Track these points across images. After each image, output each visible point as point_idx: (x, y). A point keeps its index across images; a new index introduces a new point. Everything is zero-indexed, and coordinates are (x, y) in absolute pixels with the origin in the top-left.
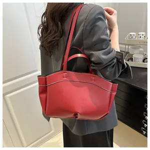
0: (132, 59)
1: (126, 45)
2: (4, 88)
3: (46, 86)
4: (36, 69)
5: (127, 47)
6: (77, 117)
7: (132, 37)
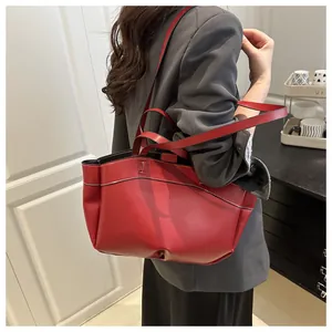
0: (298, 131)
1: (286, 97)
2: (9, 192)
3: (100, 187)
4: (81, 149)
5: (288, 102)
6: (163, 257)
7: (300, 81)
